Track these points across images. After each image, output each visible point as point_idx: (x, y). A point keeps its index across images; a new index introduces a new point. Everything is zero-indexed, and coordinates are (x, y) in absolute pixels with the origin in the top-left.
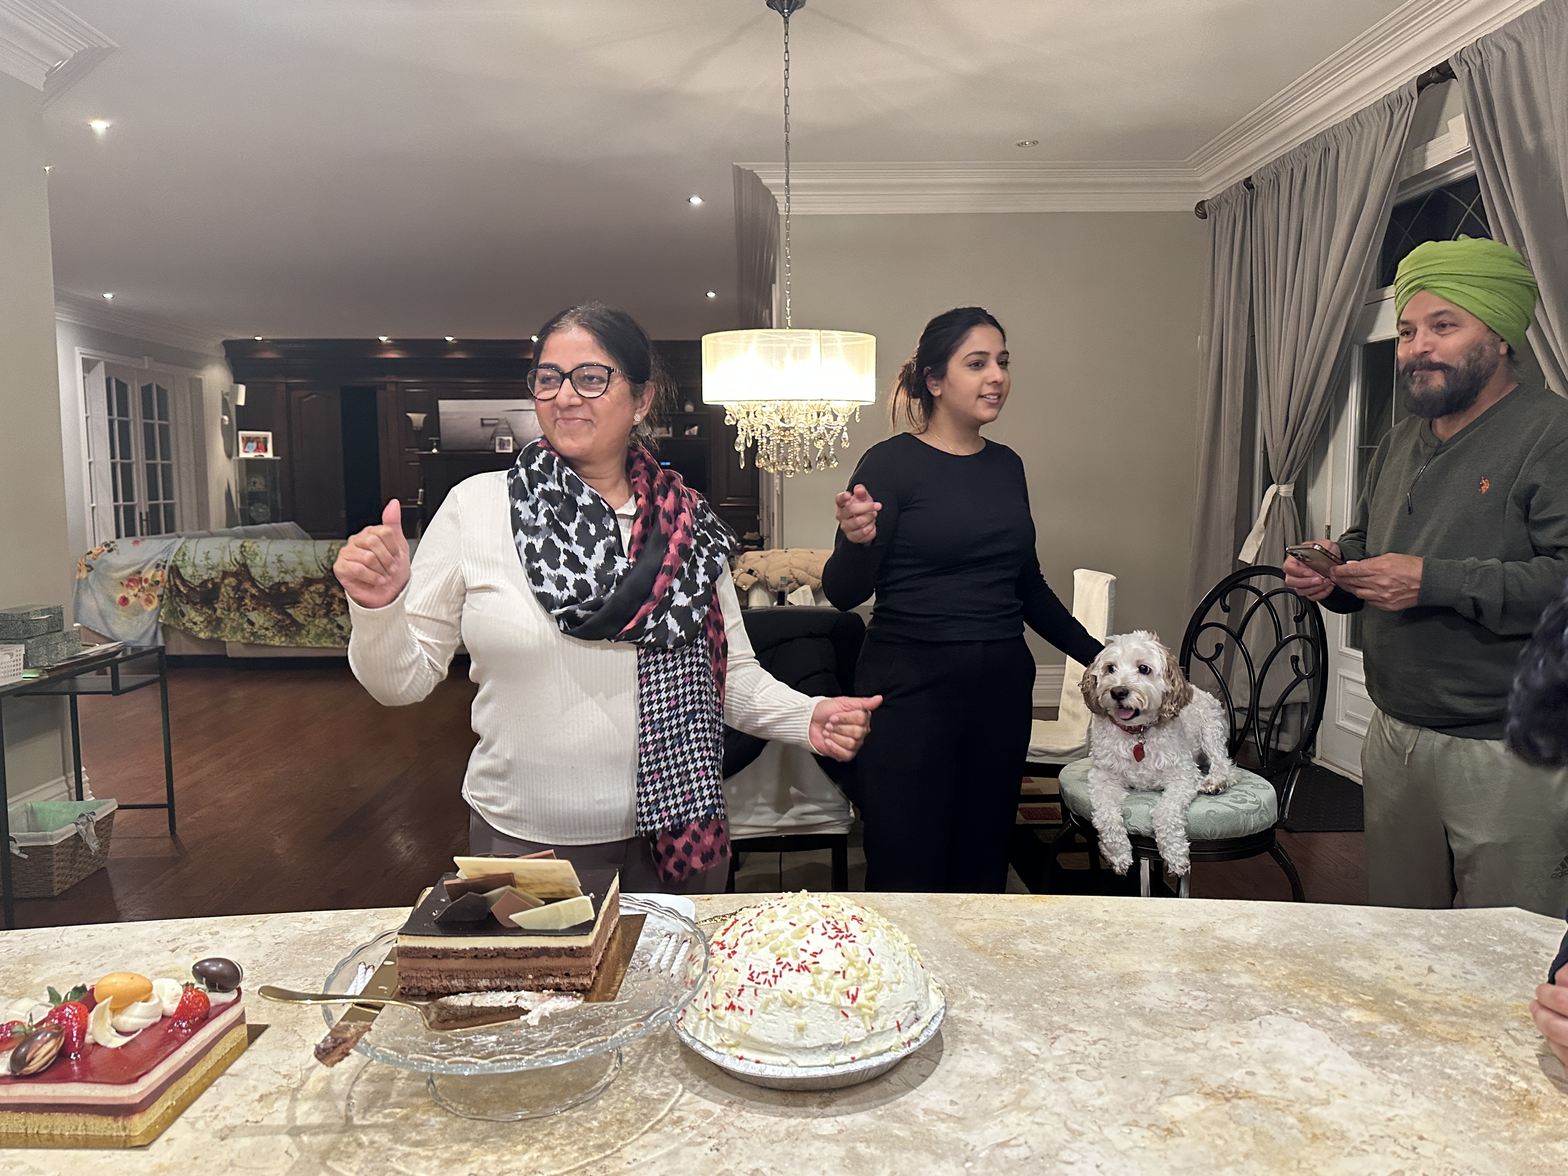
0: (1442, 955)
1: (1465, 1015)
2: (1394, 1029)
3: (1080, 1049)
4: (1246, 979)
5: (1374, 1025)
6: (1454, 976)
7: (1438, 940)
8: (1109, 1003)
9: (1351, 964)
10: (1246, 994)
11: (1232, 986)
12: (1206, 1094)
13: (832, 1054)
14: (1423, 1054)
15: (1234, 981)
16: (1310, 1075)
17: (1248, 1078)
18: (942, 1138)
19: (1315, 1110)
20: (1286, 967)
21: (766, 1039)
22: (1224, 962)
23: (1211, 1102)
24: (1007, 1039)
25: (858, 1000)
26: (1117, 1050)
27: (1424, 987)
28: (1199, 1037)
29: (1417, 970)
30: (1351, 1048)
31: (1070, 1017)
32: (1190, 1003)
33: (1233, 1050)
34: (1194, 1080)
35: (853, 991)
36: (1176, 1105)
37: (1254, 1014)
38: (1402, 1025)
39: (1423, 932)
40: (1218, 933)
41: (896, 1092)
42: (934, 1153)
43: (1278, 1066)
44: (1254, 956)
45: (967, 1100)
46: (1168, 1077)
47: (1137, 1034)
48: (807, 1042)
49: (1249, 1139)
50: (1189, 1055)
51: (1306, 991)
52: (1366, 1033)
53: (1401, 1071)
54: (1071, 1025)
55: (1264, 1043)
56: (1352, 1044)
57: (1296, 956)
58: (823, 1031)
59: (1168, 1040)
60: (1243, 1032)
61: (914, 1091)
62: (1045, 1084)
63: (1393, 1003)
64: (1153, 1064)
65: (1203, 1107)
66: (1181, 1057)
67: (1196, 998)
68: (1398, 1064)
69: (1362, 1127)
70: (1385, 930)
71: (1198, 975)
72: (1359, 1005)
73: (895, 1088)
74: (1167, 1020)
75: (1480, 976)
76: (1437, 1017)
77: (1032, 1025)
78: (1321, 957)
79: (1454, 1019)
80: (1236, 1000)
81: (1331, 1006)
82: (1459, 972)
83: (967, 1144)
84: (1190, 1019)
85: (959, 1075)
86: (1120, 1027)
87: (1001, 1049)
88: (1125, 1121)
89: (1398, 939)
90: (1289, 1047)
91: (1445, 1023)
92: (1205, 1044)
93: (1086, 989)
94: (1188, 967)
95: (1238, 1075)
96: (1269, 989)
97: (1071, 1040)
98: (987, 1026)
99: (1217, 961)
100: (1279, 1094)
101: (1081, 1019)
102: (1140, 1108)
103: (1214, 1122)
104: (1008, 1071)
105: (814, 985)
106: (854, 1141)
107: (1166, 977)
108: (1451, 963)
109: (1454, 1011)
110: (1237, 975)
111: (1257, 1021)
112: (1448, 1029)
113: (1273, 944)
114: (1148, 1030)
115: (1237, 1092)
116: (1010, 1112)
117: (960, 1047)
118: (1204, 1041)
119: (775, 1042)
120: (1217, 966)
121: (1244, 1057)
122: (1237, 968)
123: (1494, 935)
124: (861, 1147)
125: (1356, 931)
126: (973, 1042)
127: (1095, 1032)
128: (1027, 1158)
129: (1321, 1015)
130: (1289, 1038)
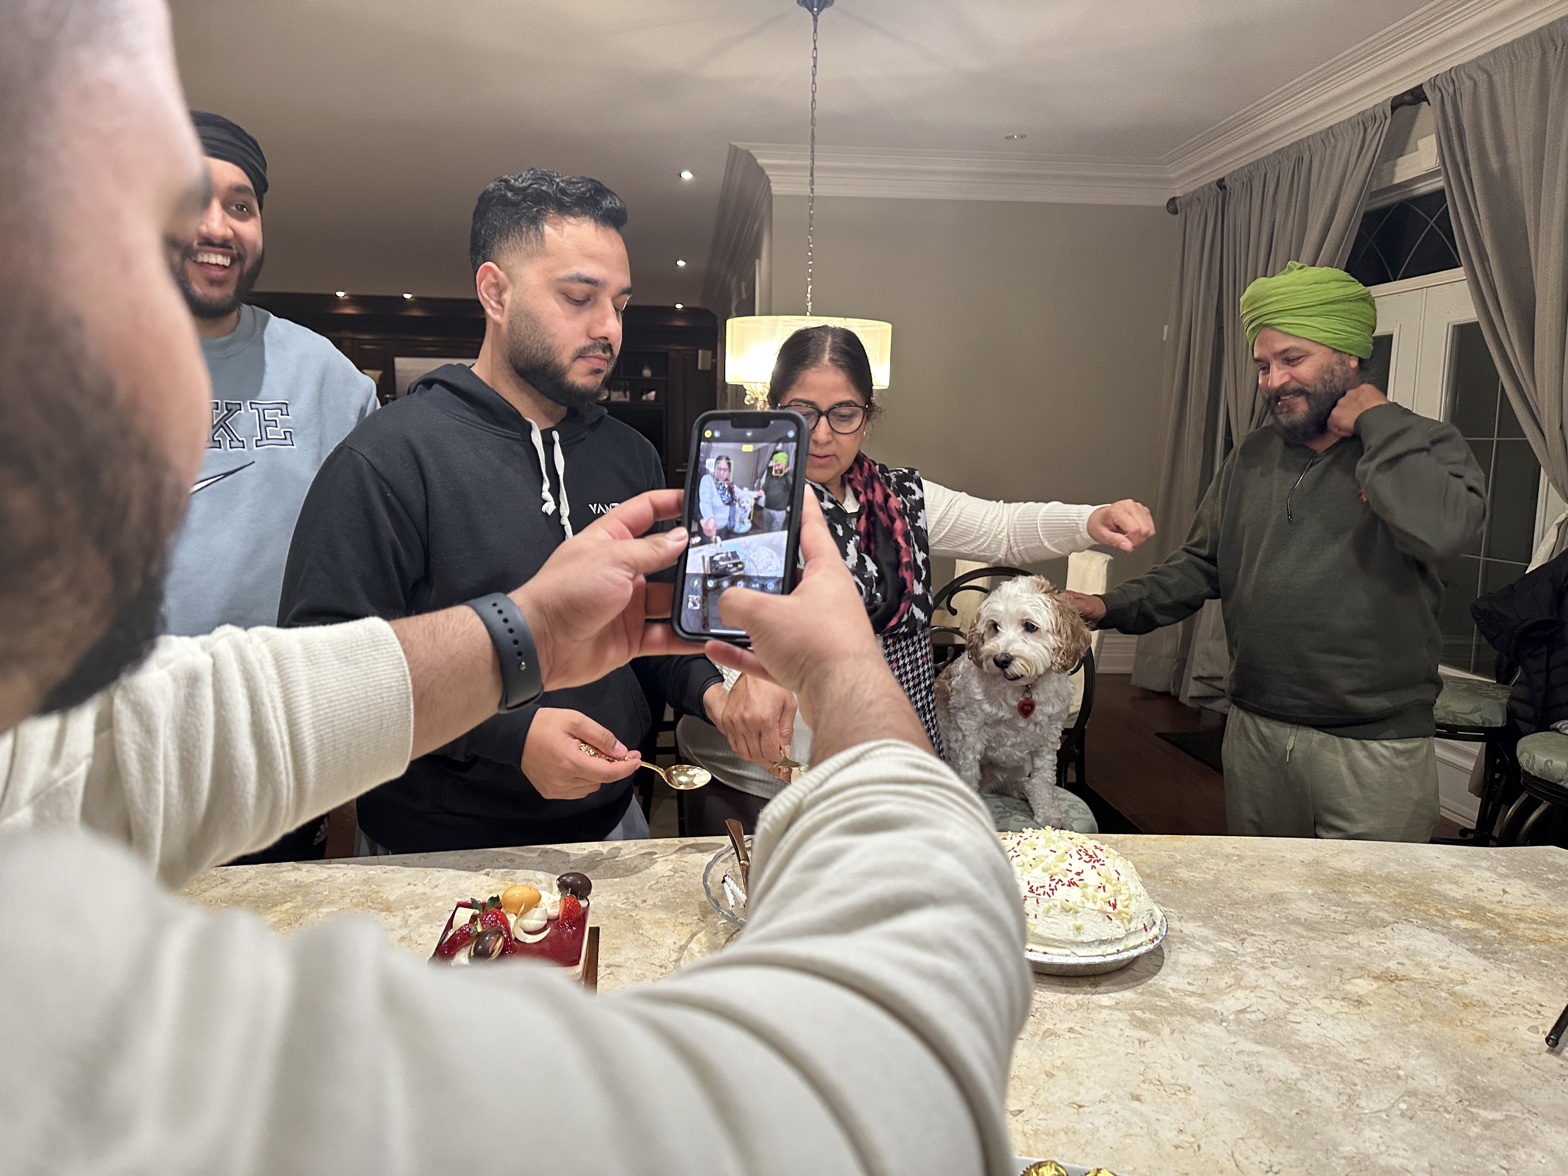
0: (1511, 881)
1: (1541, 923)
2: (1494, 933)
3: (1265, 947)
4: (1366, 898)
5: (1478, 931)
6: (1524, 896)
7: (1500, 870)
8: (1271, 915)
9: (1443, 887)
10: (1373, 909)
11: (1360, 903)
12: (1374, 978)
13: (1103, 947)
14: (1522, 951)
15: (1359, 900)
16: (1444, 964)
17: (1400, 967)
18: (1195, 1007)
19: (1458, 988)
20: (1394, 889)
21: (1051, 936)
22: (1346, 886)
23: (1381, 983)
24: (1206, 940)
25: (1117, 907)
26: (1294, 949)
27: (1504, 903)
28: (1350, 938)
29: (1495, 891)
30: (1467, 947)
31: (1246, 925)
32: (1333, 915)
33: (1381, 948)
34: (1362, 968)
35: (1112, 901)
36: (1356, 985)
37: (1385, 924)
38: (1498, 931)
39: (1489, 864)
40: (1331, 864)
41: (1143, 977)
42: (1194, 1017)
43: (1419, 959)
44: (1366, 881)
45: (1200, 982)
46: (1341, 966)
47: (1304, 937)
48: (1084, 938)
49: (1419, 1006)
50: (1349, 951)
51: (1417, 906)
52: (1474, 936)
53: (1510, 962)
54: (1250, 931)
55: (1404, 942)
56: (1466, 943)
57: (1398, 880)
58: (1094, 930)
59: (1327, 941)
60: (1383, 935)
61: (1156, 977)
62: (1252, 972)
63: (1485, 916)
64: (1326, 957)
65: (1375, 986)
66: (1344, 953)
67: (1336, 912)
68: (1506, 957)
69: (1496, 998)
70: (1459, 862)
71: (1330, 895)
72: (1461, 917)
73: (1140, 974)
74: (1321, 927)
75: (1544, 896)
76: (1522, 925)
77: (1220, 931)
78: (1418, 882)
79: (1535, 926)
80: (1367, 912)
81: (1440, 917)
82: (1526, 893)
83: (1216, 1011)
84: (1339, 926)
85: (1184, 965)
86: (1288, 932)
87: (1205, 947)
88: (1324, 995)
89: (1472, 869)
90: (1419, 945)
91: (1530, 929)
92: (1358, 943)
93: (1248, 904)
94: (1320, 890)
95: (1392, 965)
96: (1389, 905)
97: (1255, 941)
98: (1185, 931)
99: (1339, 885)
100: (1428, 977)
101: (1255, 927)
102: (1330, 987)
103: (1389, 996)
104: (1219, 962)
105: (1084, 896)
106: (1131, 1009)
107: (1307, 897)
108: (1519, 886)
109: (1534, 921)
110: (1359, 895)
111: (1389, 928)
112: (1533, 933)
113: (1377, 873)
114: (1311, 934)
115: (1396, 976)
116: (1236, 990)
117: (1173, 947)
118: (1356, 941)
119: (1058, 938)
120: (1342, 889)
121: (1391, 952)
122: (1358, 889)
123: (1543, 866)
124: (1139, 1013)
125: (1438, 864)
126: (1182, 943)
127: (1271, 936)
128: (1264, 1020)
129: (1437, 924)
130: (1418, 940)
